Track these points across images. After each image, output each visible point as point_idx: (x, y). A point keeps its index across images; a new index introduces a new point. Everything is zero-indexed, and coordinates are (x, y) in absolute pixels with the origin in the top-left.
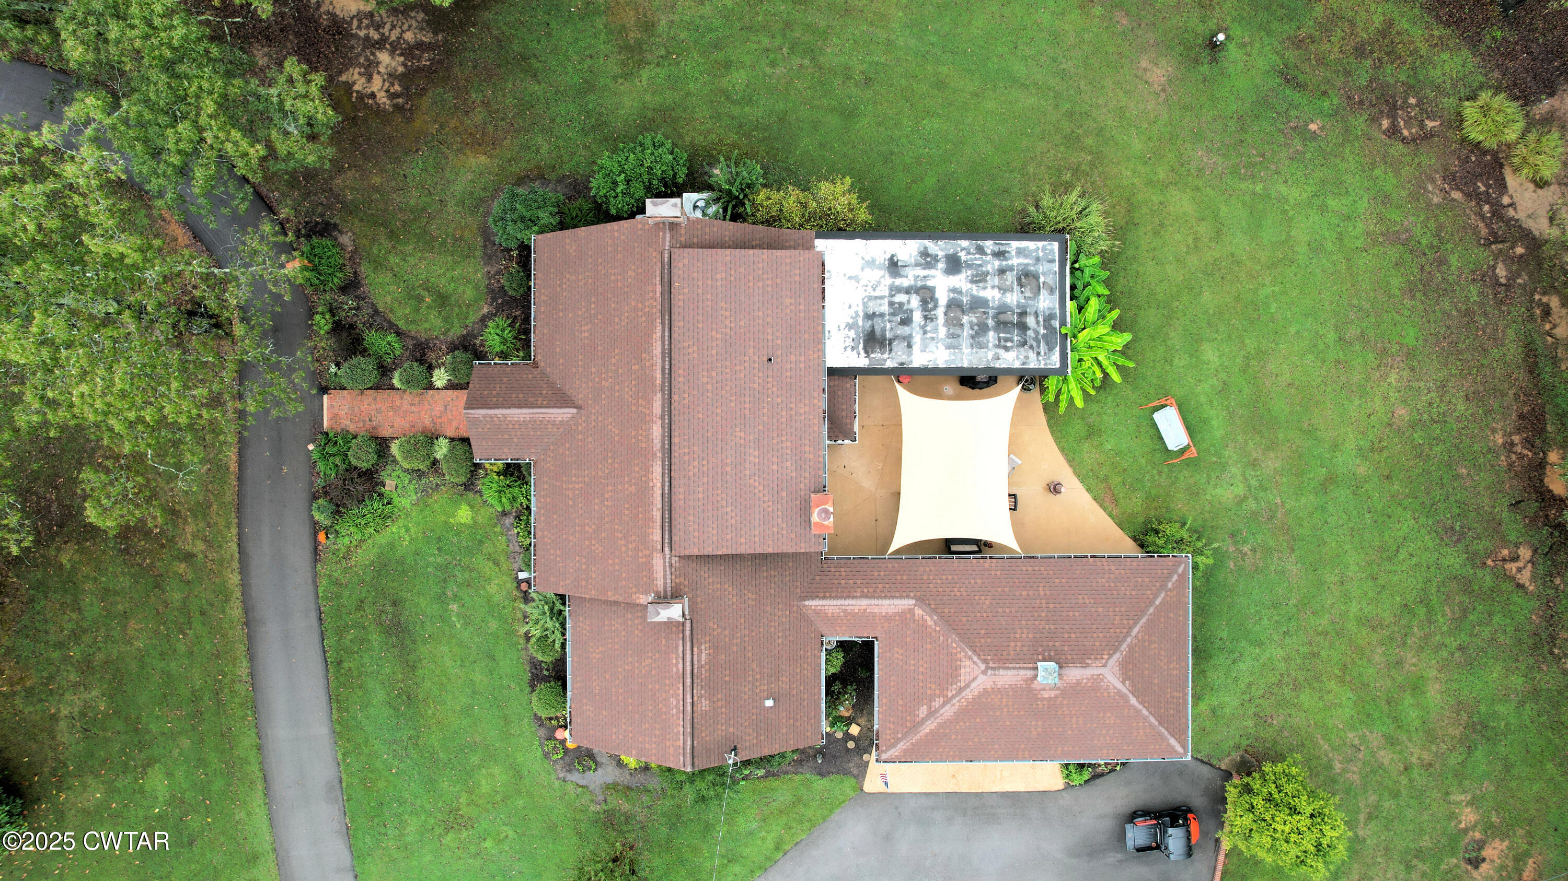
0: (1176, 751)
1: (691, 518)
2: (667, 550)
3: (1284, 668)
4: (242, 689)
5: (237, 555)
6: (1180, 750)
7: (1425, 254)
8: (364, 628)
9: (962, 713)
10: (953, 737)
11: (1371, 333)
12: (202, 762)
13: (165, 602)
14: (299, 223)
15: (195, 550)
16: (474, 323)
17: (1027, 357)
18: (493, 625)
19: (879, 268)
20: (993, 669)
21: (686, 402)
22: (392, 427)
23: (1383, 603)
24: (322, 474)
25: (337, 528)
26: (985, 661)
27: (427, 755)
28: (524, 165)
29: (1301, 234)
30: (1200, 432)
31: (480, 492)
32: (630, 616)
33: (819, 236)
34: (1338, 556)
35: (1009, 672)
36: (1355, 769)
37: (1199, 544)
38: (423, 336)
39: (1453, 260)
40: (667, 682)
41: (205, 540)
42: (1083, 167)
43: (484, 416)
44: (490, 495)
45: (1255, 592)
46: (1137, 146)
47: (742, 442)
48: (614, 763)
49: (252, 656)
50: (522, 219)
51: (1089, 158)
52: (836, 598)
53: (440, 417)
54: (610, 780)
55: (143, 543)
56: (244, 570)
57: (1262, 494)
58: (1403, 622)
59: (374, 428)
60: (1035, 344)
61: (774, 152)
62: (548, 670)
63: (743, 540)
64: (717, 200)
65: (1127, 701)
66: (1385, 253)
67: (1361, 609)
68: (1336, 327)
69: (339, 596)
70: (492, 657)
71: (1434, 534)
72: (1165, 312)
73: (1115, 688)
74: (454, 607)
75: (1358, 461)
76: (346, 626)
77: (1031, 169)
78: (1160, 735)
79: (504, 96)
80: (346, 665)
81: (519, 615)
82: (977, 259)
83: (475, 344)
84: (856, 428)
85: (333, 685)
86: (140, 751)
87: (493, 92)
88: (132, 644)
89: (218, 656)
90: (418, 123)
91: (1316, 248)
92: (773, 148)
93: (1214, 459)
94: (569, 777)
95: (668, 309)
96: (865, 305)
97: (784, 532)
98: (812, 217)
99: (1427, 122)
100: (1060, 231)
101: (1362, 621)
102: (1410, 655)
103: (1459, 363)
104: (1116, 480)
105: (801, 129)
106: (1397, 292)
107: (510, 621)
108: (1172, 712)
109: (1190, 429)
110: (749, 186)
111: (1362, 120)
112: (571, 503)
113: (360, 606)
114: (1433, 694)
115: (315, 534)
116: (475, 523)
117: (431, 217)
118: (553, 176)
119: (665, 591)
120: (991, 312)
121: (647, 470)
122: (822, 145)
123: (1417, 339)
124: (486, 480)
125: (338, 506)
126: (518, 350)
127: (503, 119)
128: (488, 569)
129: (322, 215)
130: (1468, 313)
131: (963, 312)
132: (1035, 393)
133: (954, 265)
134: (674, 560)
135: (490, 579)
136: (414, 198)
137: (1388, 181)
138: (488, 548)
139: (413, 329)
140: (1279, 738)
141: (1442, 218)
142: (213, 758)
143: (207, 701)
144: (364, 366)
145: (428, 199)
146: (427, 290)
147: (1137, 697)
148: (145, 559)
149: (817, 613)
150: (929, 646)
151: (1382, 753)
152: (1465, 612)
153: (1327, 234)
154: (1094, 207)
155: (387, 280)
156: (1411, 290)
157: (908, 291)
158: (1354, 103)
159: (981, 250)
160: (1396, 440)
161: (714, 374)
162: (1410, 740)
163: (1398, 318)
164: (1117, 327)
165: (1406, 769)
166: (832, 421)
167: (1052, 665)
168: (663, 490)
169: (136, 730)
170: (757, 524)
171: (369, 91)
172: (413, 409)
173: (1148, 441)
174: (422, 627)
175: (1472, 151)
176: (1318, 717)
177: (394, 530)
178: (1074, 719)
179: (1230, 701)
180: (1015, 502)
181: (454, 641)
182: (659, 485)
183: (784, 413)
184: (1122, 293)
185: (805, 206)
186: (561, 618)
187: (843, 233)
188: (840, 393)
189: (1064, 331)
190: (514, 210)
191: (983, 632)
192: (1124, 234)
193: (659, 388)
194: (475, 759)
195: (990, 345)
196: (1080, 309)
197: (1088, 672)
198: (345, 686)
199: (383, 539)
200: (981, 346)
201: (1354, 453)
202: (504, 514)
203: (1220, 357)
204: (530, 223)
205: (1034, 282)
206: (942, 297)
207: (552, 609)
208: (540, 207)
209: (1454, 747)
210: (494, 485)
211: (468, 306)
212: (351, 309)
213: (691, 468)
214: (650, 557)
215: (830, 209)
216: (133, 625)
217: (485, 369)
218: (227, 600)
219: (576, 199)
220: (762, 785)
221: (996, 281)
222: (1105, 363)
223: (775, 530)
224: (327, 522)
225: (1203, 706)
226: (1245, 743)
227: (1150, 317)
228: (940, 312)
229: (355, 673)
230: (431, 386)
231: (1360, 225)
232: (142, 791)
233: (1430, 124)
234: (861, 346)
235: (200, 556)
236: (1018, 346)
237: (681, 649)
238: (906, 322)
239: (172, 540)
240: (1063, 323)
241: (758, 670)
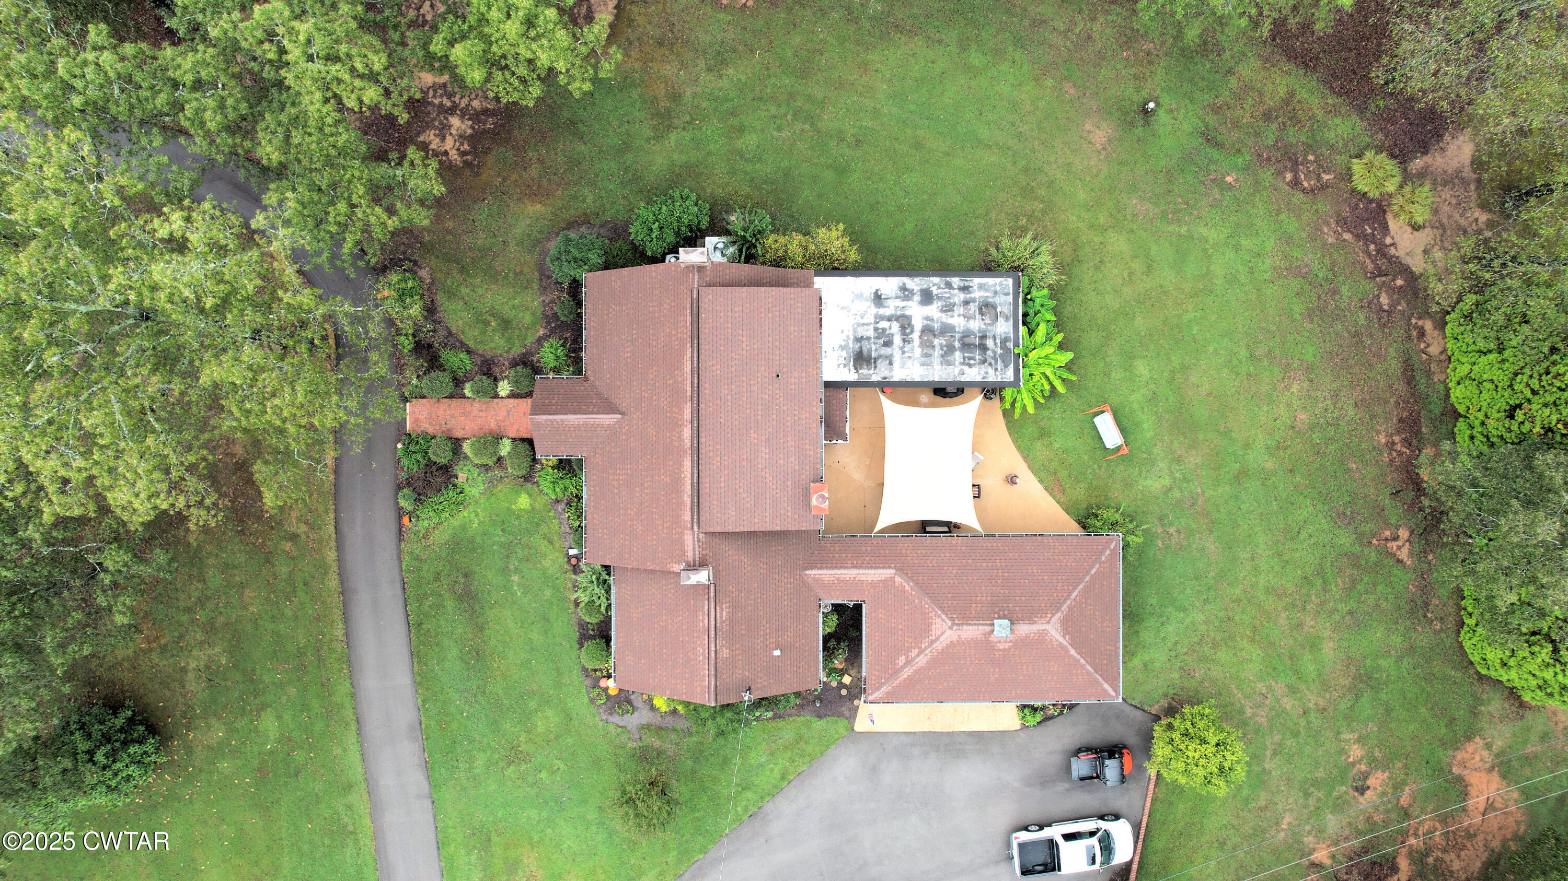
0: (1109, 695)
1: (715, 502)
2: (696, 528)
3: (1204, 630)
4: (339, 646)
5: (334, 536)
6: (1113, 694)
7: (1321, 285)
8: (441, 596)
9: (933, 663)
10: (927, 682)
11: (1277, 351)
12: (306, 707)
13: (274, 574)
14: (385, 259)
15: (299, 532)
16: (532, 343)
17: (987, 373)
18: (548, 593)
19: (867, 301)
20: (957, 625)
21: (711, 409)
22: (464, 429)
23: (1287, 576)
24: (405, 469)
25: (418, 513)
26: (952, 619)
27: (493, 701)
28: (573, 212)
29: (1218, 270)
30: (1133, 434)
31: (537, 483)
32: (664, 582)
33: (819, 273)
34: (1249, 536)
35: (971, 628)
36: (1263, 713)
37: (1131, 526)
38: (489, 354)
39: (1345, 290)
40: (695, 634)
41: (306, 523)
42: (1036, 214)
43: (546, 421)
44: (545, 486)
45: (1179, 566)
46: (1082, 195)
47: (756, 441)
48: (648, 707)
49: (346, 620)
50: (576, 260)
51: (1041, 206)
52: (831, 568)
53: (504, 421)
54: (644, 721)
55: (256, 525)
56: (339, 548)
57: (1185, 485)
58: (1303, 591)
59: (449, 430)
60: (993, 362)
61: (780, 202)
62: (593, 630)
63: (756, 520)
64: (734, 243)
65: (1067, 652)
66: (1289, 284)
67: (1269, 581)
68: (1248, 347)
69: (419, 570)
70: (546, 620)
71: (1329, 518)
72: (1104, 334)
73: (1057, 641)
74: (515, 578)
75: (1266, 457)
76: (425, 594)
77: (993, 216)
78: (1096, 680)
79: (556, 154)
80: (425, 627)
81: (570, 585)
82: (946, 293)
83: (532, 361)
84: (847, 431)
85: (414, 643)
86: (255, 698)
87: (547, 152)
88: (247, 609)
89: (318, 620)
90: (484, 177)
91: (1232, 280)
92: (779, 199)
93: (1145, 456)
94: (611, 719)
95: (696, 336)
96: (855, 331)
97: (789, 514)
98: (812, 257)
99: (1323, 175)
100: (1016, 268)
101: (1270, 590)
102: (1308, 619)
103: (1349, 376)
104: (1063, 474)
105: (802, 182)
106: (1298, 317)
107: (562, 589)
108: (1105, 662)
109: (1123, 430)
110: (759, 232)
111: (1269, 173)
112: (616, 491)
113: (437, 577)
114: (1328, 651)
115: (400, 518)
116: (533, 509)
117: (496, 256)
118: (598, 222)
119: (694, 561)
120: (958, 336)
121: (680, 464)
122: (820, 196)
123: (1315, 356)
124: (542, 473)
125: (419, 495)
126: (568, 366)
127: (555, 174)
128: (544, 546)
129: (404, 253)
130: (1357, 334)
131: (935, 336)
132: (996, 400)
133: (927, 297)
134: (701, 536)
135: (546, 555)
136: (481, 239)
137: (1291, 224)
138: (544, 529)
139: (480, 348)
140: (1200, 688)
141: (1335, 256)
142: (315, 704)
143: (310, 657)
144: (442, 379)
145: (493, 240)
146: (493, 315)
147: (1076, 650)
148: (258, 539)
149: (816, 580)
150: (906, 607)
151: (1285, 700)
152: (1354, 582)
153: (1241, 269)
154: (1043, 248)
155: (459, 307)
156: (1309, 315)
157: (889, 319)
158: (1262, 159)
159: (949, 285)
160: (1298, 440)
161: (733, 387)
162: (1308, 690)
163: (1299, 338)
164: (1062, 347)
165: (1304, 713)
166: (827, 425)
167: (1006, 622)
168: (692, 480)
169: (252, 680)
170: (768, 507)
171: (443, 149)
172: (481, 414)
173: (1090, 441)
174: (489, 594)
175: (1360, 200)
176: (1233, 671)
177: (466, 514)
178: (1025, 667)
179: (1159, 657)
180: (979, 491)
181: (516, 607)
182: (689, 476)
183: (789, 418)
184: (1068, 318)
185: (806, 248)
186: (606, 586)
187: (837, 272)
188: (834, 402)
189: (1017, 351)
190: (567, 252)
191: (950, 595)
192: (1070, 270)
193: (689, 399)
194: (532, 704)
195: (957, 363)
196: (1031, 333)
197: (1035, 628)
198: (424, 645)
199: (456, 522)
200: (949, 364)
201: (1263, 451)
202: (557, 501)
203: (1150, 371)
204: (581, 263)
205: (993, 312)
206: (918, 324)
207: (598, 579)
208: (589, 250)
209: (1344, 695)
210: (549, 477)
211: (527, 329)
212: (428, 331)
213: (715, 462)
214: (682, 534)
215: (826, 251)
216: (248, 593)
217: (545, 382)
218: (326, 573)
219: (616, 241)
220: (770, 725)
221: (961, 310)
222: (1052, 377)
223: (782, 512)
224: (410, 508)
225: (1136, 662)
226: (1172, 692)
227: (1092, 339)
228: (916, 336)
229: (433, 634)
230: (496, 396)
231: (1268, 261)
232: (256, 730)
233: (1326, 177)
234: (852, 363)
235: (303, 536)
236: (979, 363)
237: (706, 607)
238: (888, 344)
239: (280, 523)
240: (1016, 345)
241: (768, 626)
